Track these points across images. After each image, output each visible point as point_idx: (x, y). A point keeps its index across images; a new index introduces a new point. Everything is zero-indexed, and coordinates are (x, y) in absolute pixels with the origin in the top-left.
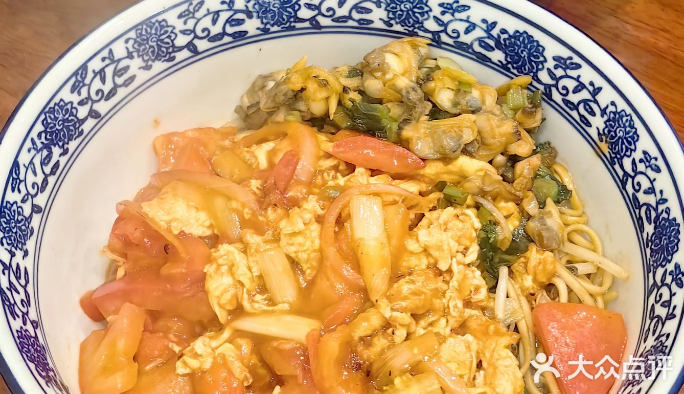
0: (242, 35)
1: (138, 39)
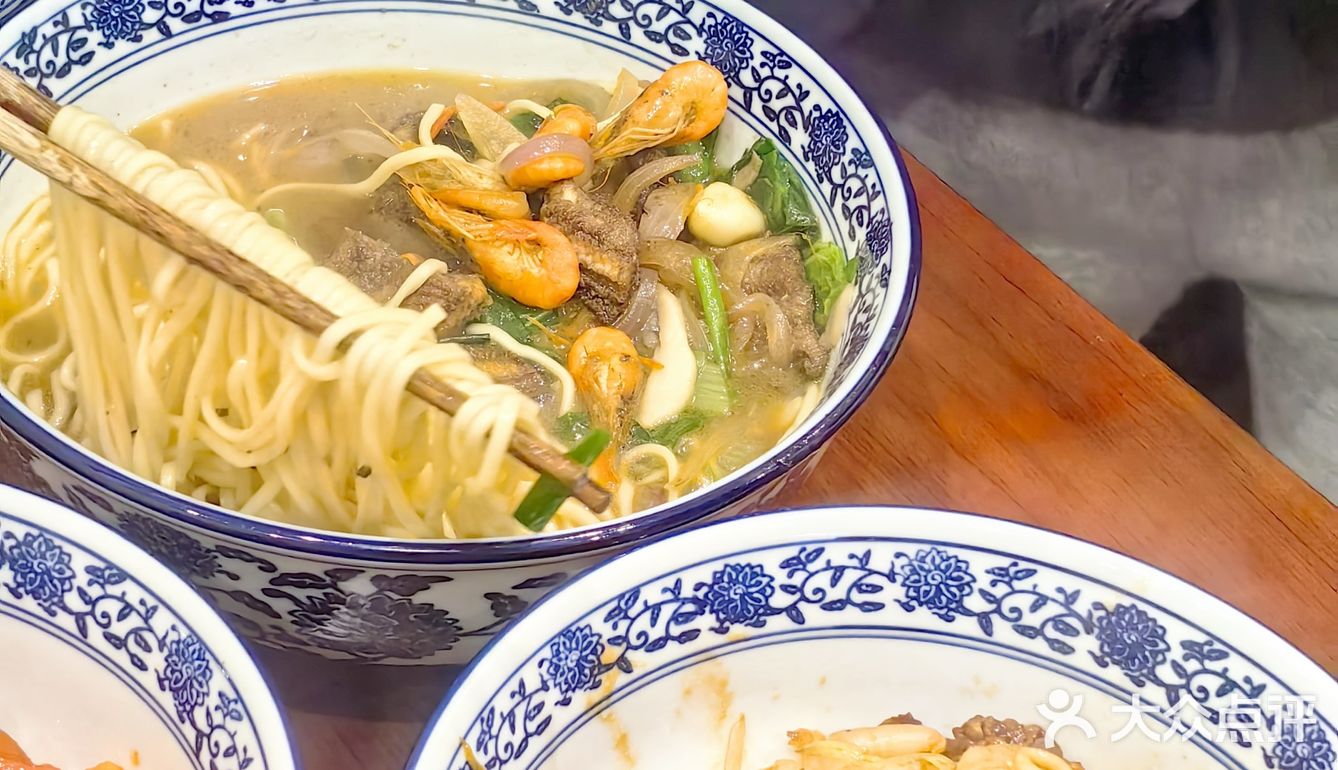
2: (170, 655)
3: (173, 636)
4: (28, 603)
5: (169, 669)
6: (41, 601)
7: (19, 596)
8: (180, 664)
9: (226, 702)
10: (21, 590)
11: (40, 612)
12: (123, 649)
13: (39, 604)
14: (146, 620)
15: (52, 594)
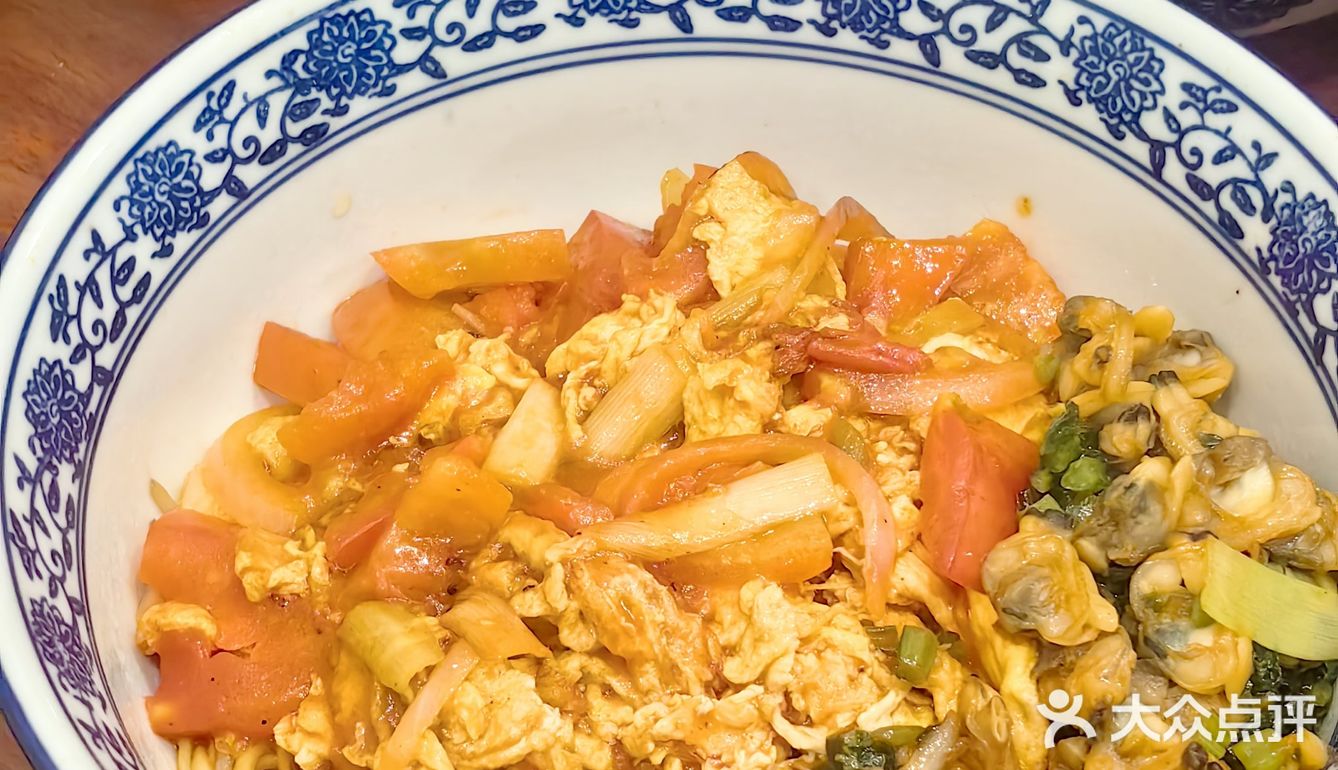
0: (1234, 231)
1: (1100, 41)
2: (1083, 56)
3: (1084, 30)
4: (847, 39)
5: (1084, 75)
6: (864, 33)
7: (831, 33)
8: (1102, 66)
9: (1199, 94)
10: (835, 24)
11: (865, 47)
12: (1001, 68)
13: (863, 37)
14: (1033, 19)
15: (882, 19)
